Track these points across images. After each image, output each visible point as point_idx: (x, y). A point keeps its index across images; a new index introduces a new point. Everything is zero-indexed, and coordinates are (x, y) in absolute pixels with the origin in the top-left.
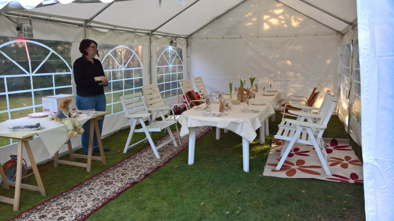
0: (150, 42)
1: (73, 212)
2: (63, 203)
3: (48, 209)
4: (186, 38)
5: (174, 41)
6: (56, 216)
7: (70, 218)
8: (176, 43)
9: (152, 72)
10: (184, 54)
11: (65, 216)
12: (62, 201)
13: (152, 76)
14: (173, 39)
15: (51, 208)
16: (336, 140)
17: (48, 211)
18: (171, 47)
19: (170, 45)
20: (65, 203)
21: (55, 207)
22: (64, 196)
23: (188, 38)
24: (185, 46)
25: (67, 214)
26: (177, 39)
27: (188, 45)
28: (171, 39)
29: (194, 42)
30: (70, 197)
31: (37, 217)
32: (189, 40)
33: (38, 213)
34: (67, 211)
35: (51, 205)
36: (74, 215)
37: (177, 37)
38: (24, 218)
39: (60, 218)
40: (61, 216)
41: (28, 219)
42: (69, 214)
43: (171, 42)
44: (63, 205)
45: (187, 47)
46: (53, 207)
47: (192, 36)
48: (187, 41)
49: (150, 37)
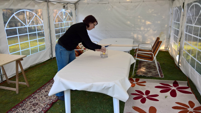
0: (48, 7)
1: (40, 107)
2: (33, 101)
3: (26, 106)
4: (74, 4)
5: (66, 6)
6: (31, 109)
7: (39, 110)
8: (67, 7)
9: (51, 27)
10: (74, 14)
11: (36, 109)
12: (32, 100)
13: (51, 30)
14: (65, 4)
15: (27, 105)
16: (177, 82)
17: (26, 107)
18: (64, 10)
19: (64, 9)
20: (34, 101)
21: (29, 104)
22: (33, 96)
23: (75, 4)
24: (74, 9)
25: (37, 108)
26: (68, 5)
27: (76, 8)
28: (64, 4)
29: (79, 6)
30: (36, 97)
31: (21, 110)
32: (77, 5)
33: (20, 108)
34: (36, 106)
35: (27, 103)
36: (41, 108)
37: (68, 3)
38: (13, 111)
39: (34, 110)
40: (34, 109)
41: (15, 111)
42: (38, 108)
43: (64, 7)
44: (33, 102)
45: (76, 10)
46: (28, 104)
47: (78, 2)
48: (75, 6)
49: (48, 3)
